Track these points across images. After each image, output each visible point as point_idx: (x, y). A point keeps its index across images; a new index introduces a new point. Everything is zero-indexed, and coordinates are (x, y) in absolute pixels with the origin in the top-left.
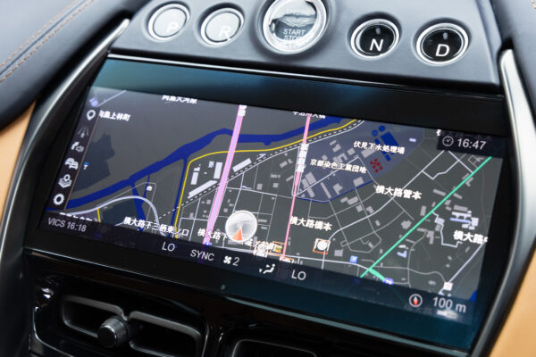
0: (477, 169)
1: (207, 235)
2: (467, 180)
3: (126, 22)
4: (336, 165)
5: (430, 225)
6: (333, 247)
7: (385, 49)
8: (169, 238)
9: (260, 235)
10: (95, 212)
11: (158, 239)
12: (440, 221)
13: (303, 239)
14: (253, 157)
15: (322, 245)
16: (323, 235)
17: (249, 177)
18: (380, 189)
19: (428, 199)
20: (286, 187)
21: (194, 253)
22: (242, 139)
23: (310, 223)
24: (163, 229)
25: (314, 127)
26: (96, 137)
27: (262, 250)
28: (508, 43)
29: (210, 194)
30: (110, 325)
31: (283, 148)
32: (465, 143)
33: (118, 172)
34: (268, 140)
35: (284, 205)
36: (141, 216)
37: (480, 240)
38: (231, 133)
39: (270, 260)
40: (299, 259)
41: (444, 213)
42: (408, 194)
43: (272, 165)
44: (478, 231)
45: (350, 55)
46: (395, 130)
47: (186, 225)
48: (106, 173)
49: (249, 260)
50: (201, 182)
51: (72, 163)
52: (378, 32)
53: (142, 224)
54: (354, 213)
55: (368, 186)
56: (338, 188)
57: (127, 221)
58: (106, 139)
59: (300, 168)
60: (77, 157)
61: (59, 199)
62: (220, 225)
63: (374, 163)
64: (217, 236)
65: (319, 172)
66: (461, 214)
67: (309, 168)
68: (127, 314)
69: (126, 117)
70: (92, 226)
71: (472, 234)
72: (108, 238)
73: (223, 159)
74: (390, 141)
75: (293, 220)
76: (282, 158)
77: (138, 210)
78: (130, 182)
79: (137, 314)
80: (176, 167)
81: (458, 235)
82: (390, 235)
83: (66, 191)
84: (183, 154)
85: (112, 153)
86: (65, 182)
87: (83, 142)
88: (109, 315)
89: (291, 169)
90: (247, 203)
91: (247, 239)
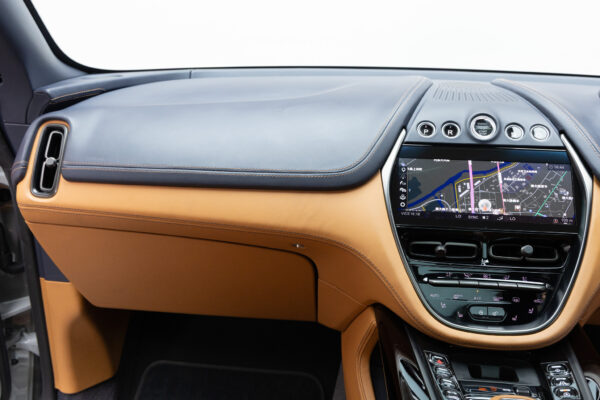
0: (563, 175)
1: (472, 209)
2: (561, 179)
3: (404, 132)
4: (514, 179)
5: (553, 196)
6: (522, 207)
8: (457, 213)
9: (493, 207)
10: (422, 207)
11: (452, 213)
12: (556, 194)
13: (510, 206)
14: (481, 179)
15: (518, 207)
16: (517, 204)
17: (482, 187)
18: (532, 186)
19: (550, 187)
20: (498, 189)
21: (469, 217)
22: (474, 173)
23: (511, 201)
24: (453, 210)
25: (501, 166)
26: (410, 178)
27: (496, 212)
28: (561, 132)
29: (468, 195)
30: (439, 248)
31: (492, 175)
32: (557, 167)
33: (425, 191)
34: (485, 173)
35: (499, 195)
36: (442, 206)
37: (571, 198)
38: (468, 171)
39: (500, 215)
40: (510, 213)
41: (557, 192)
42: (543, 186)
43: (490, 181)
44: (569, 195)
45: (506, 139)
46: (532, 165)
47: (463, 207)
48: (420, 192)
49: (492, 216)
50: (463, 191)
51: (402, 190)
53: (444, 209)
54: (525, 196)
55: (527, 186)
56: (517, 187)
57: (437, 209)
58: (415, 178)
59: (501, 182)
60: (404, 187)
61: (402, 205)
62: (476, 205)
63: (528, 177)
64: (477, 209)
65: (508, 182)
66: (562, 191)
67: (504, 182)
68: (443, 244)
69: (420, 169)
70: (422, 213)
71: (567, 196)
72: (429, 215)
73: (469, 181)
74: (531, 169)
75: (504, 200)
76: (492, 179)
77: (440, 204)
78: (433, 194)
79: (447, 244)
80: (450, 187)
81: (564, 198)
82: (541, 201)
83: (405, 201)
84: (452, 181)
85: (419, 184)
86: (403, 198)
87: (405, 181)
88: (437, 245)
89: (497, 182)
90: (484, 196)
91: (489, 209)
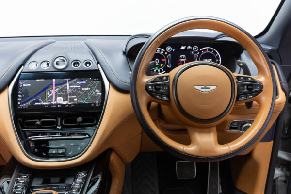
0: (98, 83)
1: (53, 103)
2: (97, 85)
3: (23, 67)
4: (74, 87)
5: (92, 93)
6: (77, 100)
7: (78, 66)
8: (46, 105)
9: (64, 101)
10: (29, 103)
11: (44, 105)
12: (94, 92)
13: (72, 100)
14: (59, 88)
15: (75, 100)
16: (75, 98)
17: (59, 91)
18: (83, 89)
19: (91, 89)
20: (66, 92)
21: (52, 106)
22: (56, 85)
23: (72, 97)
24: (44, 104)
25: (69, 81)
26: (24, 90)
27: (65, 103)
28: (98, 63)
29: (52, 96)
30: (37, 123)
31: (64, 85)
32: (95, 79)
33: (31, 95)
34: (61, 84)
35: (67, 96)
36: (39, 102)
37: (100, 94)
38: (53, 84)
39: (67, 104)
40: (72, 103)
41: (94, 91)
42: (88, 89)
43: (63, 88)
44: (100, 92)
45: (72, 68)
46: (83, 79)
47: (49, 102)
48: (28, 96)
49: (63, 105)
50: (49, 94)
51: (20, 96)
52: (76, 63)
53: (39, 104)
54: (79, 94)
55: (81, 89)
56: (76, 90)
57: (36, 104)
58: (26, 90)
59: (68, 88)
60: (21, 94)
61: (19, 103)
62: (56, 100)
63: (81, 85)
64: (55, 102)
65: (72, 88)
66: (97, 90)
67: (70, 88)
68: (40, 120)
69: (30, 85)
70: (28, 106)
71: (99, 93)
72: (33, 108)
73: (53, 89)
74: (83, 81)
75: (69, 97)
76: (64, 87)
77: (38, 101)
78: (35, 97)
79: (42, 120)
80: (43, 92)
81: (97, 94)
82: (86, 96)
83: (20, 101)
84: (44, 90)
85: (28, 92)
86: (19, 99)
87: (21, 91)
88: (36, 121)
89: (66, 89)
90: (60, 96)
91: (62, 102)
